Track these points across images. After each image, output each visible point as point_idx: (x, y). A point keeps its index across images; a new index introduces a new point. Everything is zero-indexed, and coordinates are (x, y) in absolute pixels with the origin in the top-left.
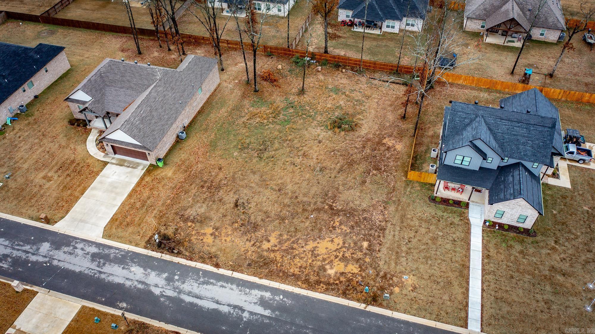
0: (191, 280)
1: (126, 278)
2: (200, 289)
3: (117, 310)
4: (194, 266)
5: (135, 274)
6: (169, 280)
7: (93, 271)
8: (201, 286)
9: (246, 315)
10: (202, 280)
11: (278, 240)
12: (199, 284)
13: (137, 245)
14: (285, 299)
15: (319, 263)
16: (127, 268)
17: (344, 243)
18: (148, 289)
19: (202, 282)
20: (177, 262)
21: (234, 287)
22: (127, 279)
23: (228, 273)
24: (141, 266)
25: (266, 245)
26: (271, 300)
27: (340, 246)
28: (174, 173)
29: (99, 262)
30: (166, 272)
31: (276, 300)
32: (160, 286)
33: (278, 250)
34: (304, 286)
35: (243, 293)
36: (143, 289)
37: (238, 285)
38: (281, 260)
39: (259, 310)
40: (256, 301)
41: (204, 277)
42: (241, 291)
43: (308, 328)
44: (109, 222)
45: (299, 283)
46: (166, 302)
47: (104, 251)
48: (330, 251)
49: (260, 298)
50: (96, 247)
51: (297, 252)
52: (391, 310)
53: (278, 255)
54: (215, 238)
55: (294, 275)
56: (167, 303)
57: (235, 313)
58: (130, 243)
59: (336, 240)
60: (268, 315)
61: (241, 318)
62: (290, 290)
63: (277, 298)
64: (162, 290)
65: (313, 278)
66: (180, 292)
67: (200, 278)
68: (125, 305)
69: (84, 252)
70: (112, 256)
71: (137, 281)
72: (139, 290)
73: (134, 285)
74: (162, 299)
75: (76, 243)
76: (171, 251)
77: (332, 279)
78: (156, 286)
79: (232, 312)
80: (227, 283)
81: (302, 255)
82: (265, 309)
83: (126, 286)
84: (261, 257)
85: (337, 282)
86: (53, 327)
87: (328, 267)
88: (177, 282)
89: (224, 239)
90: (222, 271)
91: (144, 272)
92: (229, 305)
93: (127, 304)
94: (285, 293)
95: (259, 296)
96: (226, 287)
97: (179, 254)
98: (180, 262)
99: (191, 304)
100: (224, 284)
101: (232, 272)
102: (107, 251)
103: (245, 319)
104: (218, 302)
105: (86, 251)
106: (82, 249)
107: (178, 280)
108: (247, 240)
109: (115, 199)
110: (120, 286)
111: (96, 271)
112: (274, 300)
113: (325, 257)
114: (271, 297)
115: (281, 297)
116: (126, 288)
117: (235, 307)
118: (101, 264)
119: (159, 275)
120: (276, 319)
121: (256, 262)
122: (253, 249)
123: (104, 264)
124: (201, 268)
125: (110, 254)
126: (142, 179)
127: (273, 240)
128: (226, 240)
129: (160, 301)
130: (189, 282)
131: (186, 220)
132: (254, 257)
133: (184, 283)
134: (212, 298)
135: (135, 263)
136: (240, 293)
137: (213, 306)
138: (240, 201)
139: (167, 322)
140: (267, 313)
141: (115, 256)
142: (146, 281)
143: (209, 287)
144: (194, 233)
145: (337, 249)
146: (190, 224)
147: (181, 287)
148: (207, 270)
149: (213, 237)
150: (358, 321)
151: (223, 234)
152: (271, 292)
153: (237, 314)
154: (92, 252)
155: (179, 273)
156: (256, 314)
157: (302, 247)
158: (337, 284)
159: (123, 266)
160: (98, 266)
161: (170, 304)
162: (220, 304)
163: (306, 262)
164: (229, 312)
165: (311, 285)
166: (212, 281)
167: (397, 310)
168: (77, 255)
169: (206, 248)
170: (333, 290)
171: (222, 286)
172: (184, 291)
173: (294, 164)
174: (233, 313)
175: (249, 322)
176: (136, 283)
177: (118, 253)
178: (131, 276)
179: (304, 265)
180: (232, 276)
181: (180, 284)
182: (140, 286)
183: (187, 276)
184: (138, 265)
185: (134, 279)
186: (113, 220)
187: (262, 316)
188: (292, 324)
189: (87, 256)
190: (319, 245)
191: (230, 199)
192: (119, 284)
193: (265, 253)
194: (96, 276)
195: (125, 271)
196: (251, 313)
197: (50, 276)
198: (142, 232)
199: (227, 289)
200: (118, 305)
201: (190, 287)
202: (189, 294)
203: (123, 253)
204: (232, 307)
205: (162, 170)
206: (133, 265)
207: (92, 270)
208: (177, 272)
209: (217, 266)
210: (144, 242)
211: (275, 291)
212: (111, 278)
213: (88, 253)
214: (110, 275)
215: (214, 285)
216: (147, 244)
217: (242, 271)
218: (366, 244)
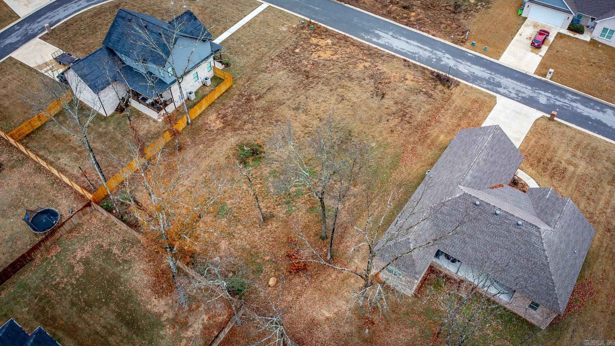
0: (424, 56)
1: (471, 67)
2: (418, 51)
4: (421, 64)
5: (465, 68)
10: (417, 56)
11: (358, 65)
14: (364, 36)
15: (335, 47)
17: (311, 54)
18: (454, 58)
19: (416, 54)
20: (434, 69)
21: (395, 48)
24: (461, 71)
25: (367, 64)
26: (373, 37)
27: (315, 53)
33: (360, 59)
34: (349, 39)
35: (390, 43)
36: (458, 59)
37: (393, 48)
38: (359, 54)
41: (415, 56)
43: (356, 21)
44: (494, 107)
45: (352, 41)
47: (492, 88)
50: (499, 92)
51: (347, 55)
53: (361, 57)
54: (404, 77)
55: (354, 45)
57: (397, 36)
58: (472, 88)
59: (316, 56)
61: (394, 33)
62: (359, 39)
63: (369, 37)
65: (343, 41)
67: (418, 57)
68: (469, 55)
70: (485, 83)
75: (517, 98)
76: (439, 75)
78: (448, 58)
80: (399, 50)
81: (344, 53)
83: (469, 63)
84: (372, 58)
86: (514, 52)
89: (398, 75)
92: (400, 39)
93: (467, 55)
94: (363, 38)
96: (401, 48)
97: (432, 73)
98: (431, 68)
99: (424, 45)
100: (401, 50)
101: (395, 55)
102: (490, 86)
104: (407, 42)
106: (510, 92)
108: (380, 70)
112: (371, 37)
115: (366, 37)
117: (397, 38)
118: (491, 79)
120: (373, 28)
121: (377, 56)
122: (377, 64)
123: (489, 78)
124: (416, 62)
125: (487, 84)
127: (360, 65)
128: (396, 73)
131: (426, 93)
132: (378, 60)
133: (429, 56)
134: (411, 45)
135: (466, 75)
136: (392, 44)
137: (410, 41)
138: (379, 98)
139: (440, 41)
140: (377, 32)
142: (456, 63)
143: (412, 51)
146: (424, 90)
147: (431, 54)
149: (406, 77)
156: (384, 33)
157: (342, 57)
158: (329, 35)
166: (410, 54)
168: (513, 89)
171: (403, 49)
176: (463, 63)
177: (481, 83)
178: (467, 67)
180: (395, 53)
182: (460, 61)
183: (427, 59)
184: (463, 72)
186: (490, 107)
189: (504, 86)
190: (330, 56)
191: (388, 102)
192: (475, 65)
193: (369, 60)
196: (387, 34)
198: (463, 92)
200: (473, 55)
202: (425, 50)
203: (477, 83)
206: (467, 73)
211: (369, 40)
212: (482, 69)
213: (505, 88)
214: (484, 71)
215: (409, 51)
216: (458, 84)
217: (388, 54)
218: (297, 51)
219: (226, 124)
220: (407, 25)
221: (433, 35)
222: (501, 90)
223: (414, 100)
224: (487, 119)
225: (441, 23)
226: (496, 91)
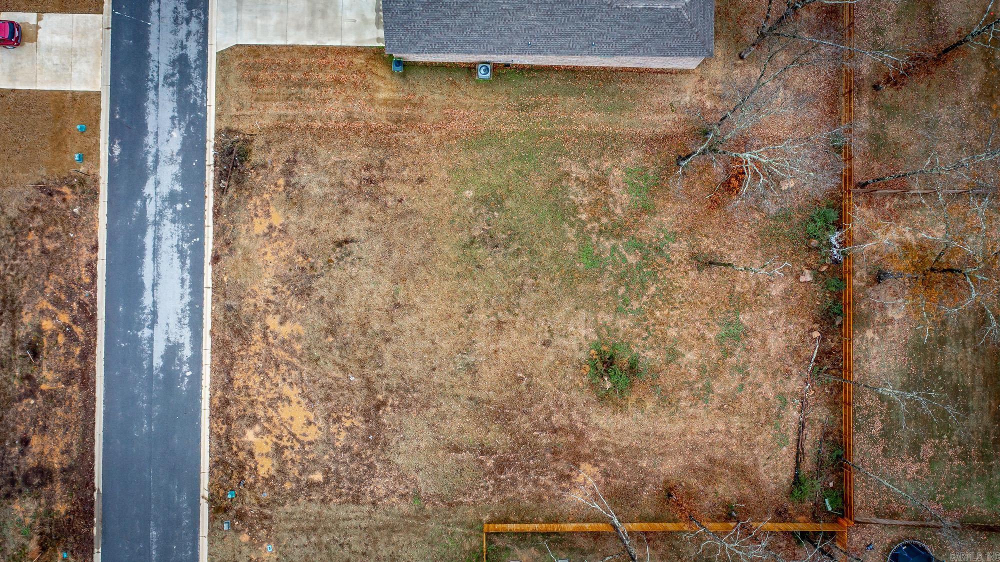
0: (180, 231)
1: (157, 132)
2: (170, 250)
3: (108, 145)
4: (206, 224)
5: (168, 141)
6: (173, 198)
7: (155, 74)
8: (175, 249)
9: (147, 332)
10: (186, 246)
11: (287, 337)
12: (177, 246)
13: (218, 116)
14: (186, 380)
15: (261, 413)
16: (174, 124)
17: (310, 443)
18: (149, 174)
19: (183, 248)
20: (206, 194)
21: (187, 299)
22: (157, 134)
23: (208, 281)
24: (183, 144)
25: (273, 322)
26: (180, 360)
27: (302, 438)
28: (385, 102)
29: (173, 75)
30: (183, 186)
31: (181, 368)
32: (158, 190)
33: (268, 344)
34: (216, 402)
35: (180, 316)
36: (146, 167)
37: (190, 304)
38: (252, 354)
39: (159, 349)
40: (172, 339)
41: (191, 248)
42: (182, 311)
43: (149, 425)
44: (249, 46)
45: (219, 393)
46: (137, 211)
47: (195, 69)
48: (287, 425)
49: (178, 343)
50: (199, 52)
51: (271, 375)
52: (209, 534)
53: (258, 346)
54: (265, 235)
55: (231, 380)
56: (136, 213)
57: (146, 316)
58: (220, 103)
59: (313, 429)
60: (154, 364)
61: (140, 327)
62: (203, 383)
63: (185, 368)
64: (153, 195)
65: (232, 411)
66: (156, 224)
67: (187, 242)
68: (117, 152)
69: (185, 40)
70: (190, 87)
71: (158, 150)
72: (145, 160)
73: (150, 150)
74: (139, 202)
75: (197, 17)
76: (222, 176)
77: (237, 439)
78: (157, 183)
79: (146, 311)
80: (190, 287)
81: (268, 385)
82: (162, 357)
83: (146, 139)
84: (249, 322)
85: (235, 449)
86: (56, 71)
87: (257, 428)
88: (171, 211)
89: (268, 249)
90: (208, 269)
91: (175, 154)
92: (155, 303)
93: (120, 155)
94: (197, 378)
95: (181, 342)
96: (182, 287)
97: (220, 191)
98: (207, 200)
99: (143, 248)
100: (187, 283)
101: (211, 286)
102: (195, 75)
103: (140, 333)
104: (155, 285)
105: (187, 41)
106: (189, 33)
107: (175, 211)
108: (275, 288)
109: (298, 28)
110: (142, 129)
111: (156, 79)
112: (182, 363)
113: (275, 420)
114: (185, 359)
115: (189, 374)
116: (143, 140)
117: (154, 313)
118: (170, 80)
119: (176, 178)
120: (151, 377)
121: (237, 317)
122: (261, 304)
123: (172, 84)
124: (206, 236)
125: (191, 82)
126: (356, 51)
127: (285, 331)
128: (266, 254)
129: (136, 200)
130: (176, 229)
131: (288, 173)
132: (247, 310)
133: (173, 221)
134: (158, 274)
135: (187, 130)
136: (179, 311)
137: (148, 281)
138: (353, 247)
139: (109, 226)
140: (158, 362)
141: (191, 92)
142: (161, 163)
143: (177, 263)
144: (266, 196)
145: (294, 436)
146: (281, 182)
147: (165, 222)
148: (205, 247)
149: (266, 231)
150: (180, 492)
151: (275, 245)
152: (193, 356)
153: (144, 320)
154: (188, 53)
155: (188, 206)
156: (151, 346)
157: (284, 380)
158: (231, 449)
159: (176, 115)
160: (165, 78)
161: (135, 217)
162: (153, 290)
163: (259, 393)
164: (145, 308)
165: (220, 411)
166: (188, 261)
167: (211, 544)
168: (175, 32)
169: (243, 228)
170: (220, 445)
171: (183, 281)
172: (159, 229)
173: (469, 312)
174: (144, 314)
175: (137, 341)
176: (153, 151)
177: (196, 94)
178: (163, 136)
179: (251, 392)
180: (205, 289)
181: (170, 217)
182: (150, 159)
183: (185, 222)
184: (184, 138)
185: (159, 144)
186: (255, 50)
187: (151, 356)
188: (151, 402)
189: (179, 49)
190: (294, 404)
191: (354, 227)
192: (145, 126)
193: (257, 325)
194: (150, 83)
195: (169, 122)
196: (151, 339)
197: (131, 15)
198: (244, 112)
199: (180, 291)
200: (114, 143)
201: (169, 235)
202: (158, 238)
203: (199, 101)
204: (152, 309)
205: (388, 76)
206: (183, 130)
207: (158, 72)
208: (188, 203)
209: (216, 259)
210: (226, 125)
211: (196, 361)
212: (151, 108)
213: (183, 47)
214: (156, 104)
215: (182, 268)
216: (224, 133)
217: (215, 301)
218: (318, 477)
219: (577, 459)
220: (92, 319)
221: (95, 248)
222: (192, 51)
223: (321, 184)
224: (289, 43)
225: (45, 252)
226: (203, 55)
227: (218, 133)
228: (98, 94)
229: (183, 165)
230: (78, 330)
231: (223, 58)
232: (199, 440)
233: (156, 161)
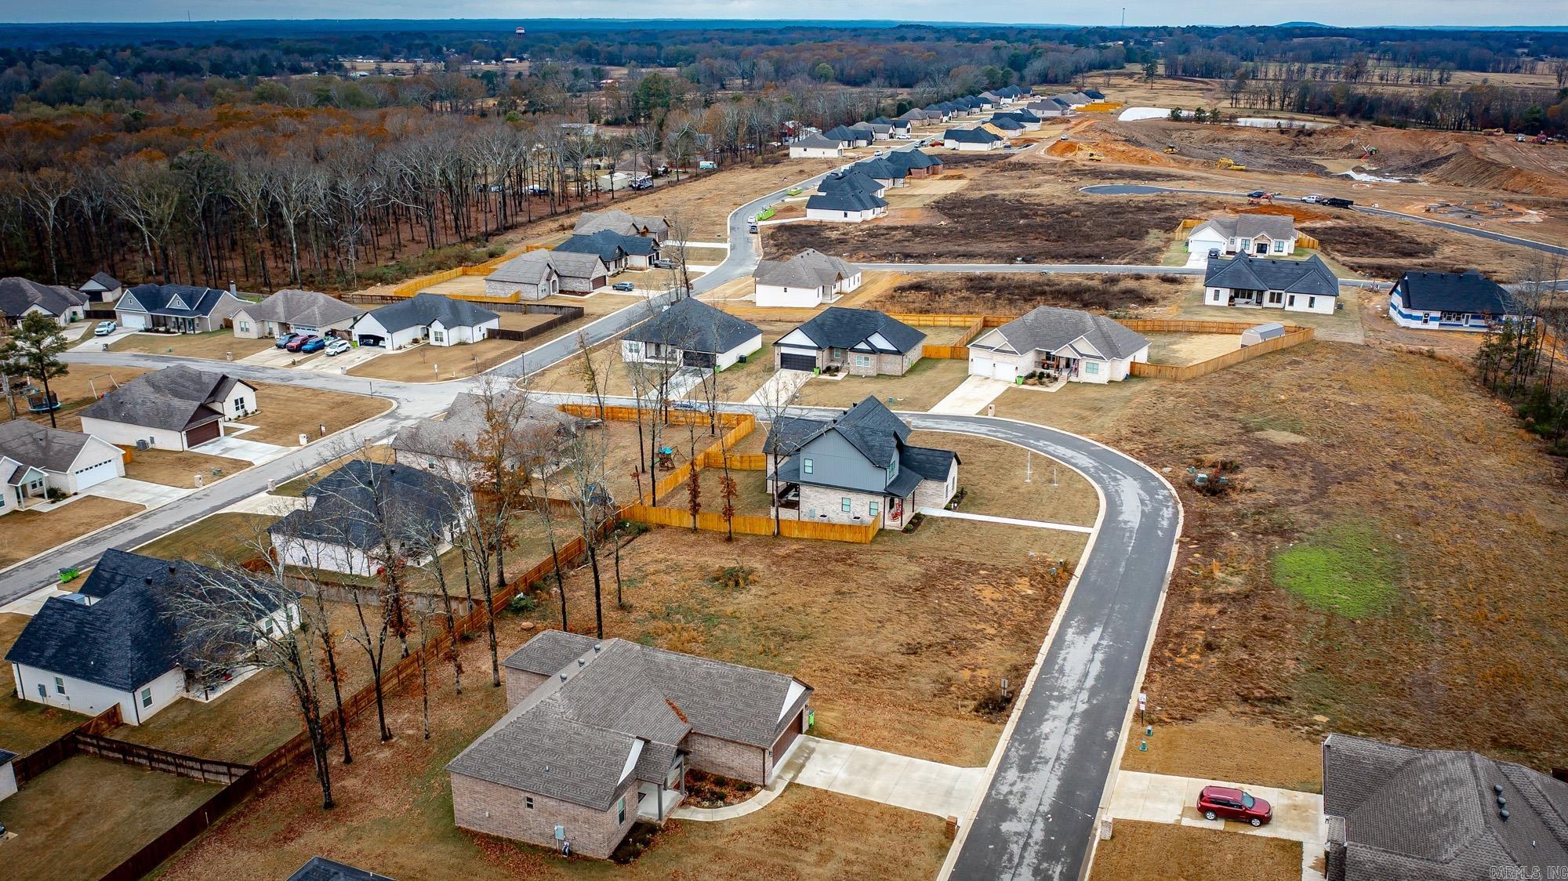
3: (1120, 739)
4: (1033, 682)
6: (1060, 699)
7: (1057, 767)
8: (1066, 674)
9: (1104, 642)
12: (1064, 675)
13: (999, 731)
14: (1075, 620)
16: (1046, 736)
17: (983, 583)
18: (1080, 714)
19: (1059, 674)
20: (1027, 696)
22: (1066, 733)
23: (1041, 657)
24: (1040, 724)
26: (1078, 628)
27: (989, 585)
29: (1038, 763)
30: (1048, 702)
31: (1078, 625)
32: (1074, 704)
34: (1053, 608)
36: (1082, 718)
39: (1095, 635)
40: (1083, 636)
42: (1069, 647)
44: (950, 764)
46: (1098, 698)
49: (1078, 635)
50: (1005, 772)
57: (1103, 649)
59: (979, 587)
60: (1101, 628)
61: (1109, 646)
64: (1079, 703)
65: (1040, 603)
66: (1081, 688)
68: (1111, 733)
70: (1022, 752)
71: (1068, 724)
72: (1082, 722)
73: (1075, 726)
74: (1095, 702)
75: (999, 792)
76: (1008, 701)
78: (1073, 708)
79: (1102, 651)
82: (1094, 631)
83: (1078, 733)
85: (1044, 589)
88: (1064, 692)
89: (981, 661)
90: (1039, 661)
91: (1051, 720)
92: (1093, 653)
93: (1108, 730)
95: (1075, 635)
96: (1066, 657)
97: (1013, 694)
102: (1015, 759)
103: (1111, 643)
105: (1016, 780)
107: (1060, 692)
109: (894, 764)
110: (1080, 739)
111: (1057, 763)
114: (1074, 628)
115: (1072, 621)
116: (1081, 733)
119: (1054, 708)
120: (1107, 624)
123: (1041, 758)
125: (1020, 755)
126: (843, 740)
130: (1062, 683)
137: (1097, 664)
140: (1098, 629)
141: (1023, 750)
142: (1066, 717)
143: (1067, 668)
144: (970, 685)
147: (1071, 688)
148: (1038, 672)
149: (978, 669)
151: (973, 662)
152: (1066, 628)
153: (1105, 648)
154: (1017, 774)
155: (1047, 692)
158: (1048, 589)
159: (1042, 740)
160: (1046, 762)
161: (1101, 696)
162: (1093, 659)
163: (1016, 606)
165: (1052, 604)
168: (1027, 788)
169: (999, 674)
171: (1064, 660)
172: (1078, 685)
175: (1115, 641)
176: (1071, 725)
178: (1059, 731)
179: (1022, 607)
180: (1046, 654)
181: (1066, 690)
184: (1039, 726)
185: (1065, 727)
186: (946, 760)
187: (1103, 632)
188: (1109, 615)
189: (1027, 777)
190: (989, 598)
191: (900, 659)
192: (1077, 740)
194: (1065, 763)
195: (1051, 737)
196: (1102, 638)
197: (1073, 811)
198: (972, 729)
200: (1112, 738)
201: (1070, 682)
203: (1016, 744)
204: (1096, 651)
206: (1039, 731)
209: (1030, 665)
210: (993, 725)
211: (1064, 626)
212: (1068, 749)
213: (1021, 777)
214: (1061, 751)
216: (995, 722)
217: (1038, 647)
218: (983, 572)
222: (1012, 774)
224: (908, 757)
225: (1193, 690)
226: (1003, 767)
227: (1005, 722)
228: (1122, 768)
229: (1046, 713)
230: (1167, 654)
231: (983, 762)
232: (1073, 596)
233: (1070, 720)
